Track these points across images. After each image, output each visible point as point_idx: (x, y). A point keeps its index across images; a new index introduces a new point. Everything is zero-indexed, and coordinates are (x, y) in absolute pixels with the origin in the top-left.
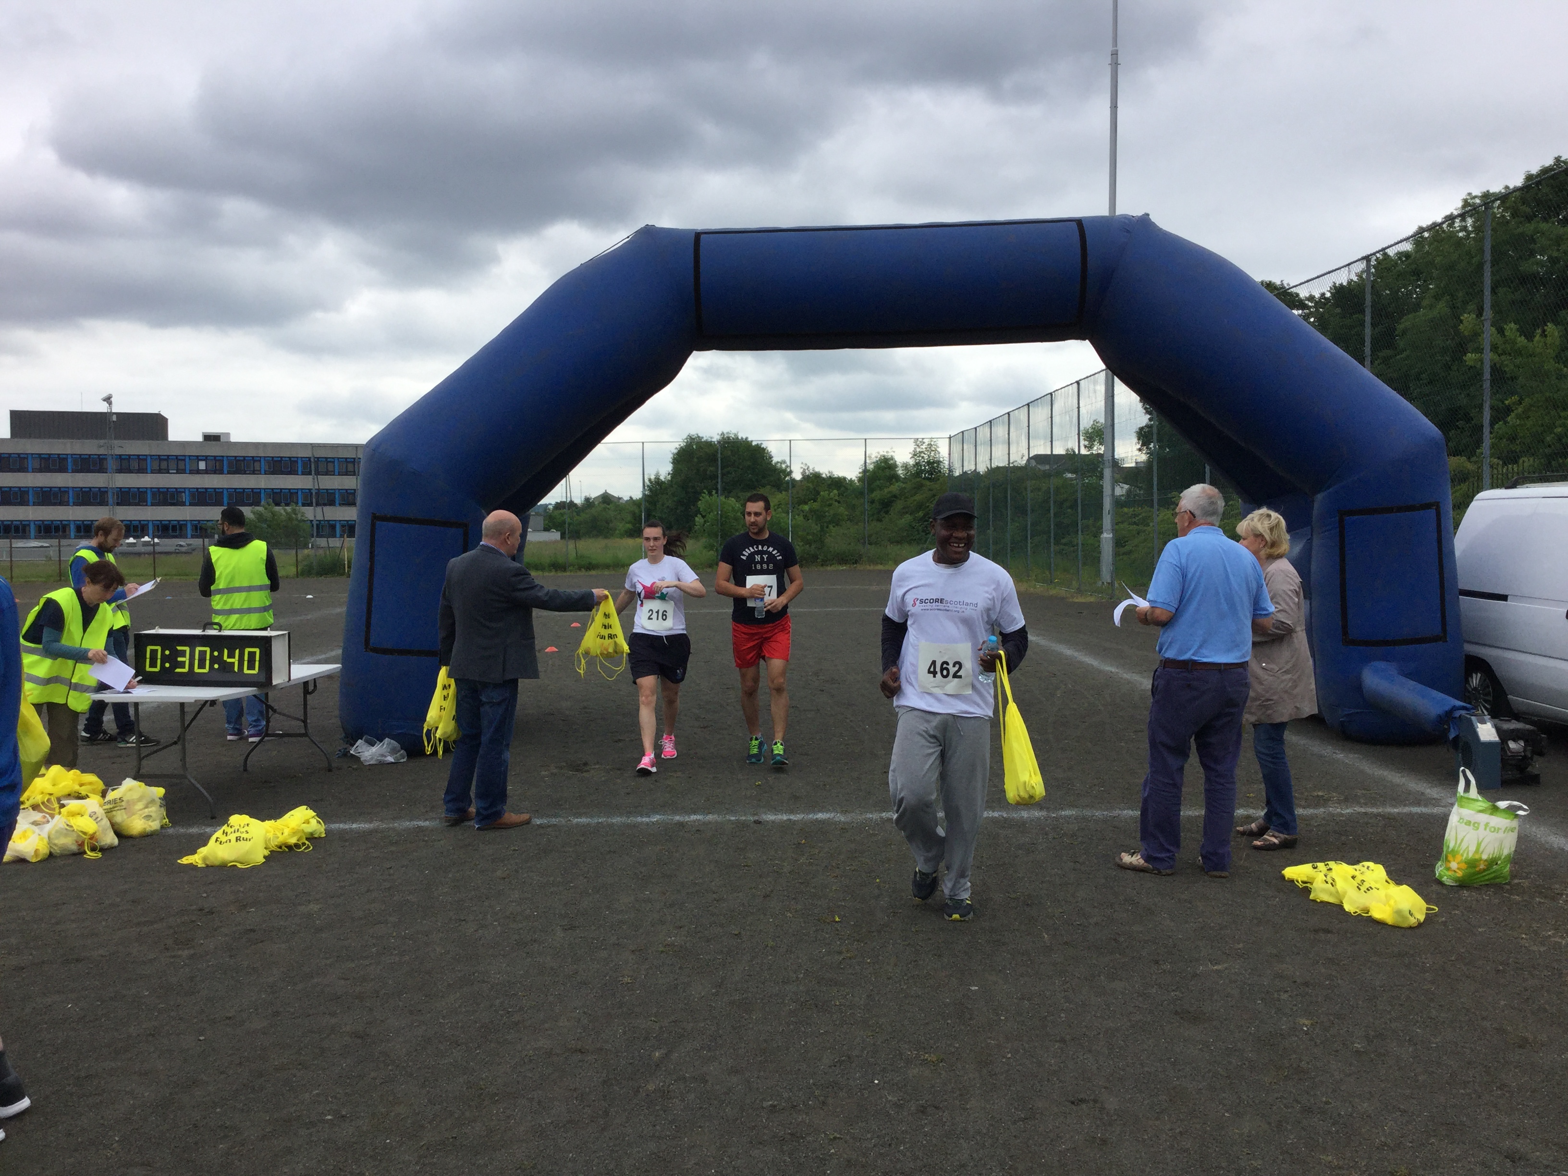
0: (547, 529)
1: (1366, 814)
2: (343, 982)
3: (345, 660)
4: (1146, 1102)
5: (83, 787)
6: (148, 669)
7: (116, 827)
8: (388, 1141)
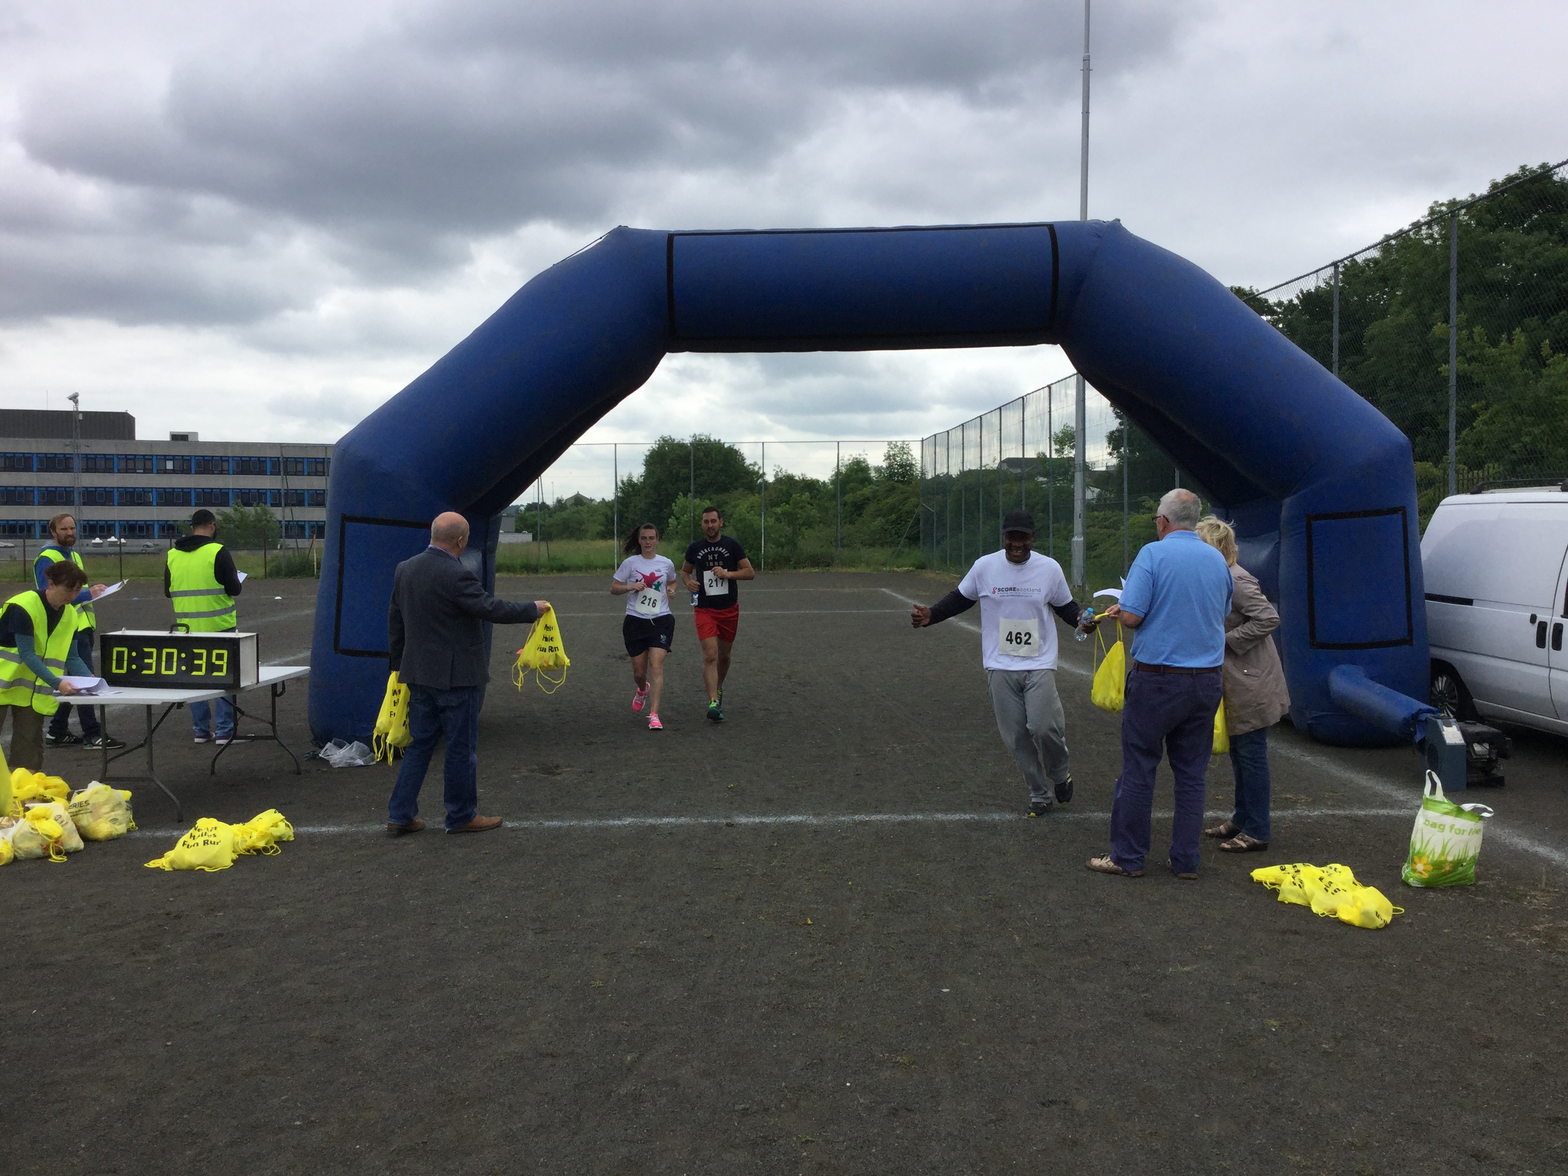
0: (518, 531)
1: (1333, 815)
2: (312, 986)
3: (314, 662)
4: (1116, 1103)
5: (48, 790)
6: (114, 671)
7: (82, 830)
8: (358, 1146)
